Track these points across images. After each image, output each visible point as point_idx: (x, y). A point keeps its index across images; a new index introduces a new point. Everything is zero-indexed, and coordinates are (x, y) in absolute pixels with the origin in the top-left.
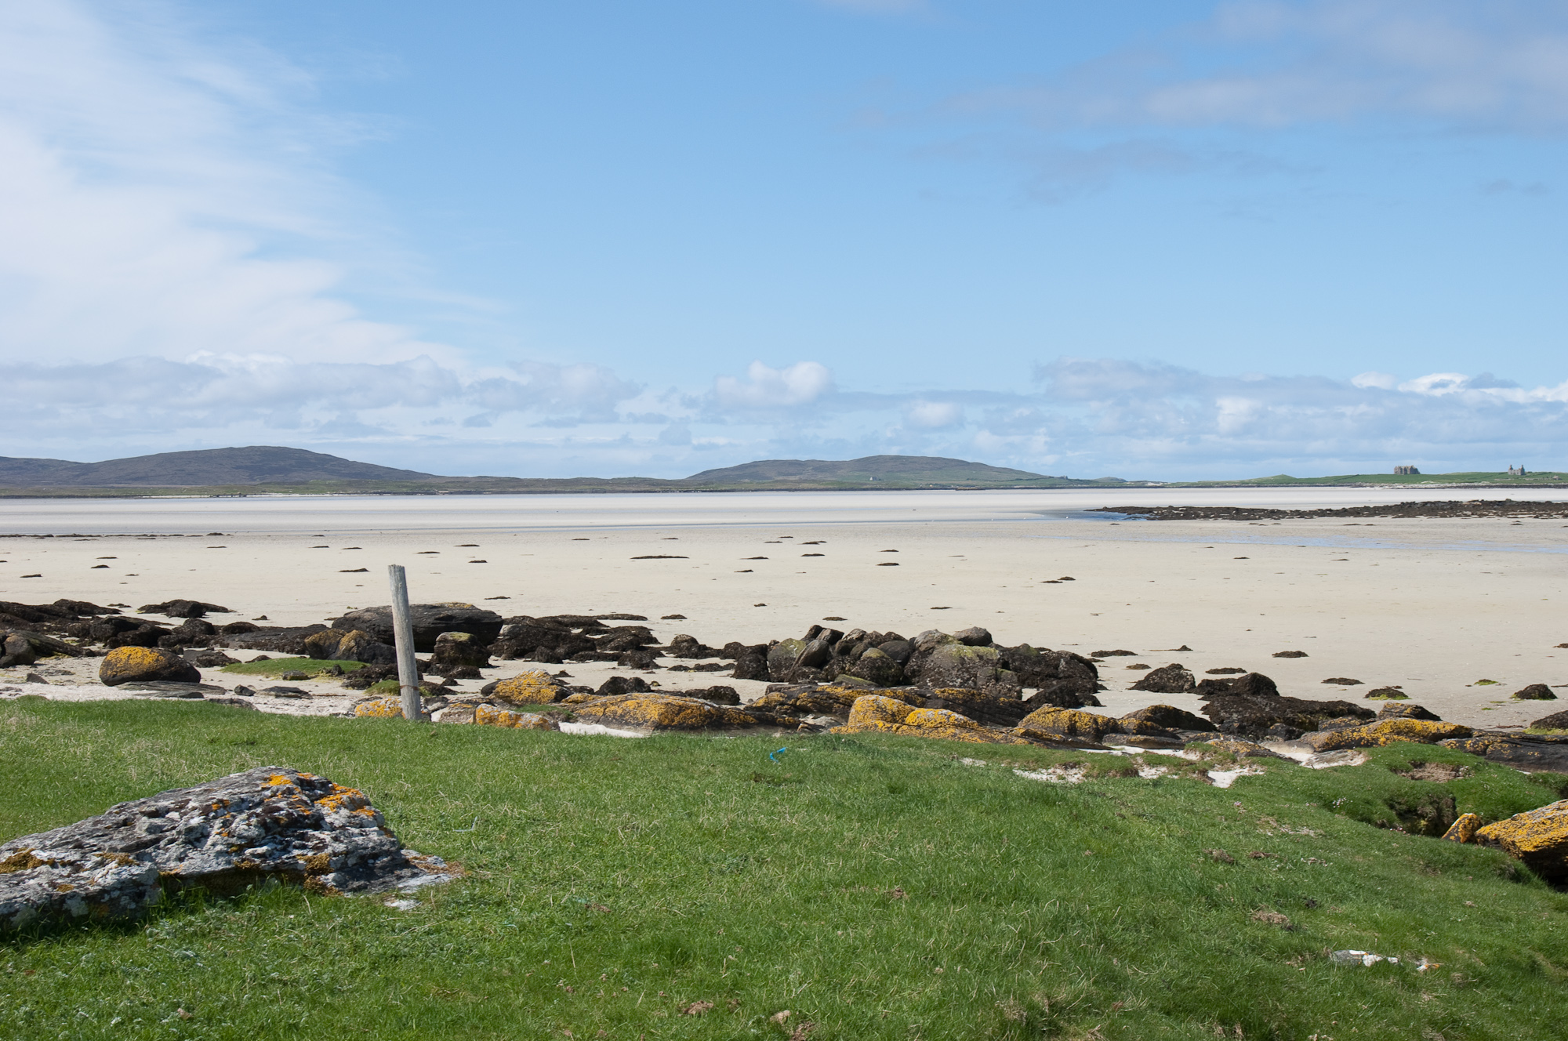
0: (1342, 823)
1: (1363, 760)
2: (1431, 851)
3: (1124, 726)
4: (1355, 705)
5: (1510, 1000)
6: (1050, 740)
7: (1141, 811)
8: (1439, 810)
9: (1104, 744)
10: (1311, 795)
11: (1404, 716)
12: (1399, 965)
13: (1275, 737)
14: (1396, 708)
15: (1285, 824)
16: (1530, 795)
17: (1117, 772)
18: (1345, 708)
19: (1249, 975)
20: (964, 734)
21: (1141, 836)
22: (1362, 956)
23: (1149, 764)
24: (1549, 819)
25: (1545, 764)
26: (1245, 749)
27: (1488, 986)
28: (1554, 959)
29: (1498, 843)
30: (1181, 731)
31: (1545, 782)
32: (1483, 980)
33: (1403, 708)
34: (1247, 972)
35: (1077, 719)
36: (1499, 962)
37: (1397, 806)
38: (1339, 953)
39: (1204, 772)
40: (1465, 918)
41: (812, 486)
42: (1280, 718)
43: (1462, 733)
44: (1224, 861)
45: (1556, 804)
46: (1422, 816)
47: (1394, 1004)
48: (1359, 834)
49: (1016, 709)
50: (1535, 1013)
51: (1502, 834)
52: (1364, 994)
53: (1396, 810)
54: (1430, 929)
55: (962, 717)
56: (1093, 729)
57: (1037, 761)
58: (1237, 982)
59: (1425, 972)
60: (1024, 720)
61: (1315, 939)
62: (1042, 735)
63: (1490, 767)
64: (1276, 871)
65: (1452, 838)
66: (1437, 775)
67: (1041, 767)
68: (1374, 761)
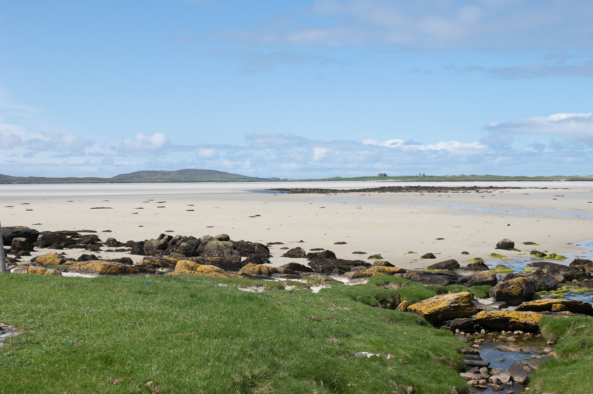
0: (359, 305)
1: (367, 282)
2: (391, 315)
3: (279, 270)
4: (364, 262)
5: (420, 368)
6: (252, 276)
7: (285, 302)
8: (394, 300)
9: (272, 277)
10: (348, 295)
11: (382, 266)
12: (380, 357)
13: (335, 274)
14: (379, 263)
15: (338, 306)
16: (427, 294)
17: (277, 288)
18: (361, 263)
19: (326, 362)
20: (219, 275)
21: (285, 311)
22: (367, 354)
23: (288, 285)
24: (433, 302)
25: (432, 282)
26: (324, 278)
27: (412, 364)
28: (435, 353)
29: (416, 311)
30: (300, 272)
31: (432, 289)
32: (410, 361)
33: (381, 262)
34: (325, 361)
35: (262, 268)
36: (416, 355)
37: (379, 299)
38: (358, 353)
39: (309, 287)
40: (403, 339)
41: (161, 180)
42: (337, 267)
43: (402, 271)
44: (316, 320)
45: (436, 297)
46: (388, 302)
47: (378, 371)
48: (365, 309)
49: (239, 265)
50: (429, 373)
51: (417, 308)
52: (367, 368)
53: (379, 300)
54: (391, 343)
55: (218, 268)
56: (268, 272)
57: (247, 284)
58: (321, 365)
59: (389, 359)
60: (242, 269)
61: (350, 348)
62: (248, 274)
63: (412, 284)
64: (335, 324)
65: (399, 310)
66: (394, 287)
67: (248, 286)
68: (371, 282)
